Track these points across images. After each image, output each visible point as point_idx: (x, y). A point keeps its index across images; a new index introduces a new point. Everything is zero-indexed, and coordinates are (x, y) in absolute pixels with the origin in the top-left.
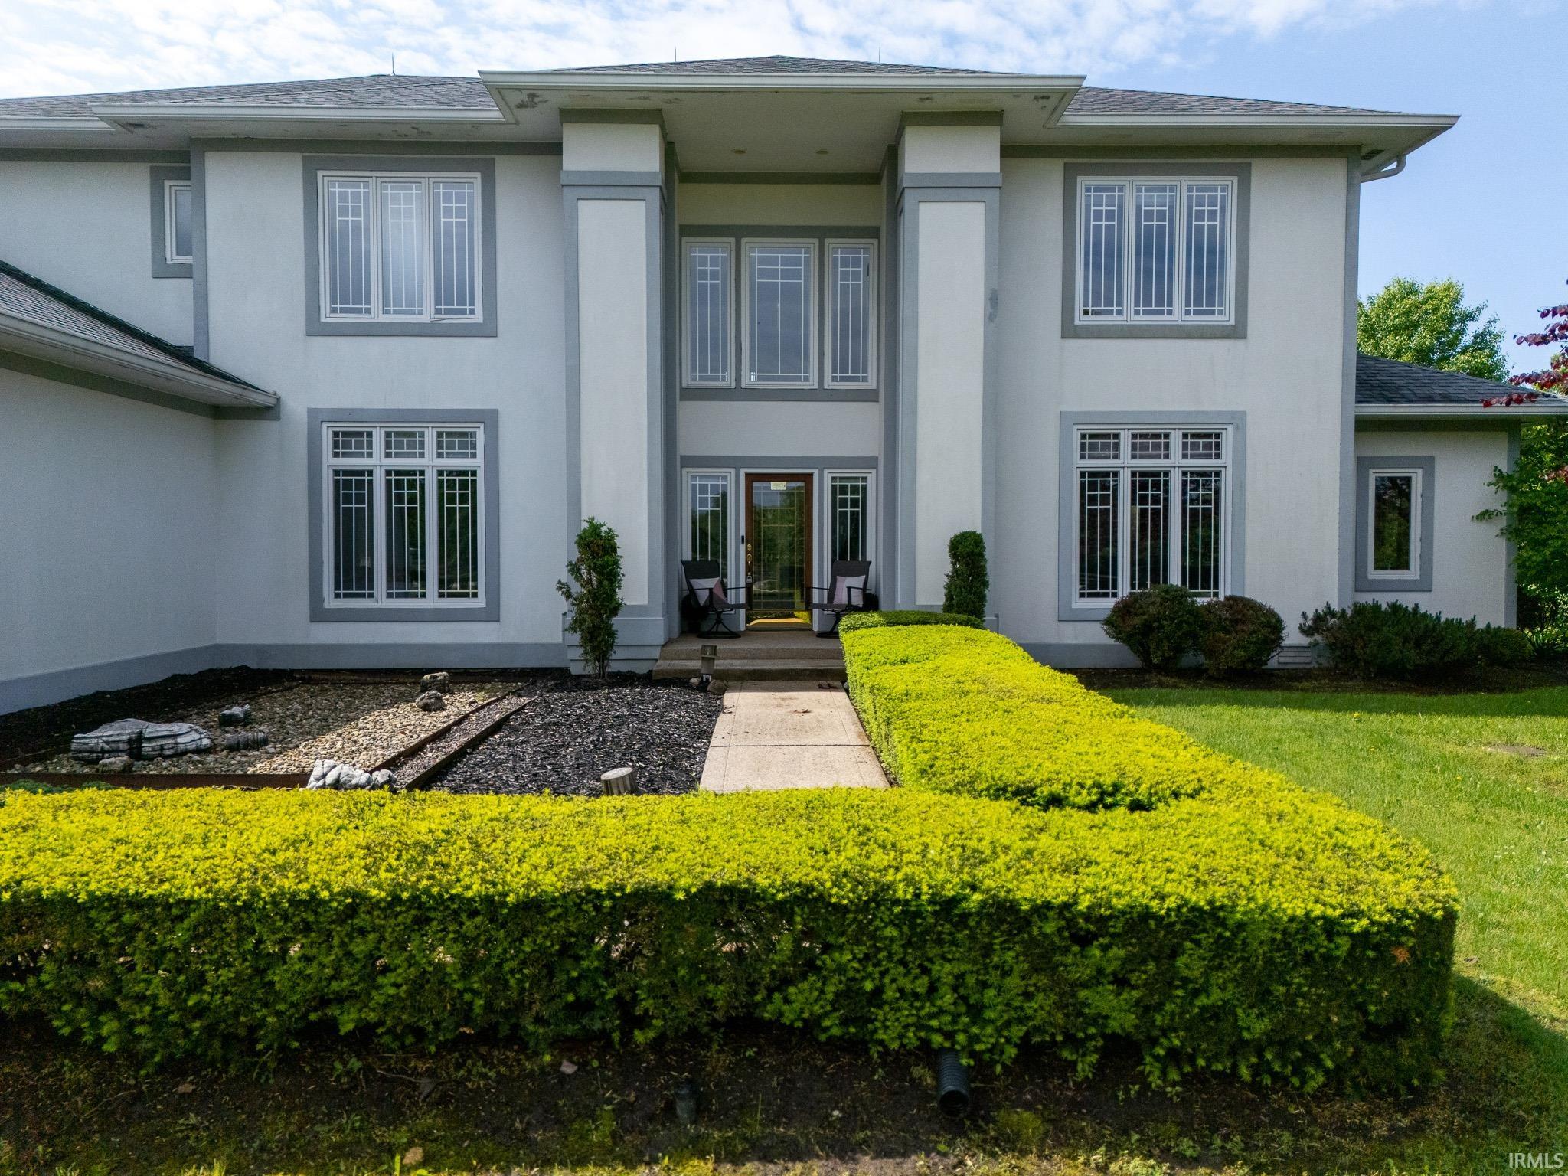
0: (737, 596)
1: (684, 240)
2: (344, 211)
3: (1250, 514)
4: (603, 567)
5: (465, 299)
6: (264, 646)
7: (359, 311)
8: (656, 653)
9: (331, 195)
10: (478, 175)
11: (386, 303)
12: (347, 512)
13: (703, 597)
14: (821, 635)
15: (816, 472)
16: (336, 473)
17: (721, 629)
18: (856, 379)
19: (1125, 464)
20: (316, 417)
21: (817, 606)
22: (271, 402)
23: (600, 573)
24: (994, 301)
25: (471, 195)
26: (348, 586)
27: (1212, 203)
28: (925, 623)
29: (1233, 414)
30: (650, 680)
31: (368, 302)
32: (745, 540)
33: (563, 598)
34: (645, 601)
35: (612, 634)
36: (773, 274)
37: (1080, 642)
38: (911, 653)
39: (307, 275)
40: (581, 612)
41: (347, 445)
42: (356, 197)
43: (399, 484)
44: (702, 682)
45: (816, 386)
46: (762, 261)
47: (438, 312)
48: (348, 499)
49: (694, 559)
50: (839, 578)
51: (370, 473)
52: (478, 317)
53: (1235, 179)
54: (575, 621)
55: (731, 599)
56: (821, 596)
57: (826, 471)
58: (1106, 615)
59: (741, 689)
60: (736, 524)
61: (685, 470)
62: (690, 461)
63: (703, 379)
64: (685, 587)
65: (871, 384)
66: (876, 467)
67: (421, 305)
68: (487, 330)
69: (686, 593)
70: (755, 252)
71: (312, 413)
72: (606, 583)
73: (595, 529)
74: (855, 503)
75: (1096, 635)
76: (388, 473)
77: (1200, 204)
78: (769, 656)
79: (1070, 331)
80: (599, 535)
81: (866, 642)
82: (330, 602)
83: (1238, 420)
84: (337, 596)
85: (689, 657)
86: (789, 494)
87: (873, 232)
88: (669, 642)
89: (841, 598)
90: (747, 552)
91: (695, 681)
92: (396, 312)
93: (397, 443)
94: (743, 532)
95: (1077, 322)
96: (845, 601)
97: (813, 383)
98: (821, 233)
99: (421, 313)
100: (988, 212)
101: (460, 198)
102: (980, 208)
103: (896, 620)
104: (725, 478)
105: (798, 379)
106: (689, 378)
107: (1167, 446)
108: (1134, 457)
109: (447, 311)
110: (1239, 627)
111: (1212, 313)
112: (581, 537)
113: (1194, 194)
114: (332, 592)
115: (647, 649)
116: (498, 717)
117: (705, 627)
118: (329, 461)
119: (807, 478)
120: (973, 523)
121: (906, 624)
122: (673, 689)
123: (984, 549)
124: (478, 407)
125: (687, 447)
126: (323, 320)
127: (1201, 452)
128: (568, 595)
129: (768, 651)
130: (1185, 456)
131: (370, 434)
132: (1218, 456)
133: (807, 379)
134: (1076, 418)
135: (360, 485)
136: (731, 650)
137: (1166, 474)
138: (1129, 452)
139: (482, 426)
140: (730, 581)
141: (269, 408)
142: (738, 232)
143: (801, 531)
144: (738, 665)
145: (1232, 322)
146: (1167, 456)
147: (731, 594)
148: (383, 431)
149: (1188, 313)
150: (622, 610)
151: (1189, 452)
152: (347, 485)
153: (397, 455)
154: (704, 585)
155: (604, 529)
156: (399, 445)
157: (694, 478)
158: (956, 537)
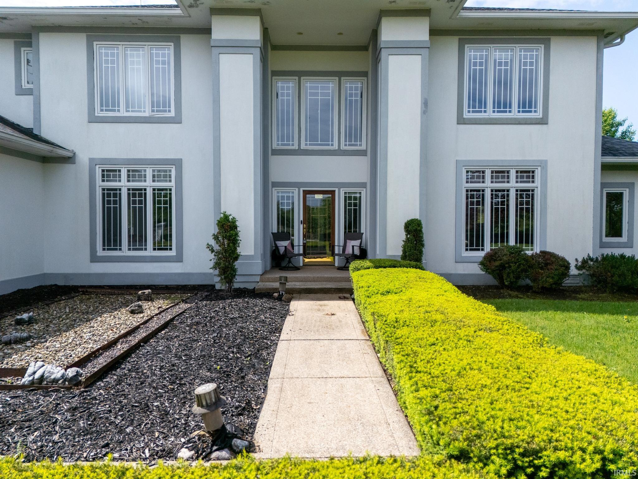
0: (299, 250)
1: (274, 78)
2: (107, 62)
3: (549, 210)
4: (230, 236)
5: (166, 104)
6: (68, 274)
7: (114, 111)
8: (258, 279)
9: (101, 54)
10: (172, 44)
11: (127, 106)
12: (109, 209)
13: (282, 250)
14: (340, 268)
15: (337, 190)
16: (103, 190)
17: (291, 265)
18: (356, 145)
19: (488, 185)
20: (93, 162)
21: (338, 255)
22: (70, 154)
23: (229, 240)
24: (425, 104)
25: (169, 54)
26: (109, 245)
27: (531, 58)
28: (394, 267)
29: (541, 161)
30: (253, 294)
31: (119, 106)
32: (303, 222)
33: (210, 252)
34: (252, 253)
35: (235, 270)
36: (316, 94)
37: (466, 272)
38: (391, 287)
39: (88, 93)
40: (220, 259)
41: (108, 176)
42: (113, 55)
43: (134, 195)
44: (279, 295)
45: (337, 148)
46: (311, 88)
47: (153, 111)
48: (109, 202)
49: (278, 232)
50: (348, 241)
51: (120, 190)
52: (172, 114)
53: (543, 46)
54: (216, 263)
55: (296, 251)
56: (339, 250)
57: (342, 189)
58: (480, 259)
59: (300, 299)
60: (298, 216)
61: (274, 189)
62: (276, 185)
63: (282, 145)
64: (274, 245)
65: (363, 147)
66: (366, 187)
67: (144, 108)
68: (177, 120)
69: (274, 248)
70: (308, 84)
71: (91, 160)
72: (231, 245)
73: (226, 217)
74: (355, 205)
75: (475, 269)
76: (129, 190)
77: (525, 58)
78: (314, 280)
79: (461, 121)
80: (228, 220)
81: (365, 278)
82: (100, 252)
83: (543, 164)
84: (104, 249)
85: (274, 280)
86: (324, 200)
87: (364, 74)
88: (265, 273)
89: (349, 251)
90: (304, 228)
91: (276, 295)
92: (132, 111)
93: (132, 175)
94: (302, 219)
95: (465, 116)
96: (351, 252)
97: (336, 147)
98: (340, 74)
99: (144, 112)
100: (422, 60)
101: (164, 55)
102: (419, 58)
103: (379, 265)
104: (293, 192)
105: (328, 145)
106: (275, 145)
107: (508, 177)
108: (492, 182)
109: (157, 111)
110: (549, 267)
111: (531, 112)
112: (219, 221)
113: (523, 53)
114: (101, 248)
115: (254, 277)
116: (170, 317)
117: (284, 264)
118: (99, 184)
119: (333, 193)
120: (415, 215)
121: (385, 267)
122: (265, 300)
123: (422, 228)
124: (172, 158)
125: (275, 177)
126: (96, 115)
127: (525, 180)
128: (212, 251)
129: (314, 277)
130: (517, 182)
131: (120, 171)
132: (533, 182)
133: (332, 145)
134: (465, 163)
135: (115, 195)
136: (295, 277)
137: (508, 191)
138: (490, 180)
139: (174, 167)
140: (296, 243)
141: (69, 158)
142: (300, 74)
143: (329, 217)
144: (298, 285)
145: (541, 116)
146: (508, 182)
147: (296, 248)
148: (126, 169)
149: (519, 112)
150: (240, 257)
151: (519, 180)
152: (109, 195)
153: (133, 181)
154: (283, 244)
155: (230, 217)
156: (134, 176)
157: (278, 192)
158: (408, 221)
